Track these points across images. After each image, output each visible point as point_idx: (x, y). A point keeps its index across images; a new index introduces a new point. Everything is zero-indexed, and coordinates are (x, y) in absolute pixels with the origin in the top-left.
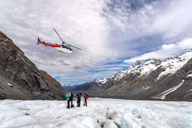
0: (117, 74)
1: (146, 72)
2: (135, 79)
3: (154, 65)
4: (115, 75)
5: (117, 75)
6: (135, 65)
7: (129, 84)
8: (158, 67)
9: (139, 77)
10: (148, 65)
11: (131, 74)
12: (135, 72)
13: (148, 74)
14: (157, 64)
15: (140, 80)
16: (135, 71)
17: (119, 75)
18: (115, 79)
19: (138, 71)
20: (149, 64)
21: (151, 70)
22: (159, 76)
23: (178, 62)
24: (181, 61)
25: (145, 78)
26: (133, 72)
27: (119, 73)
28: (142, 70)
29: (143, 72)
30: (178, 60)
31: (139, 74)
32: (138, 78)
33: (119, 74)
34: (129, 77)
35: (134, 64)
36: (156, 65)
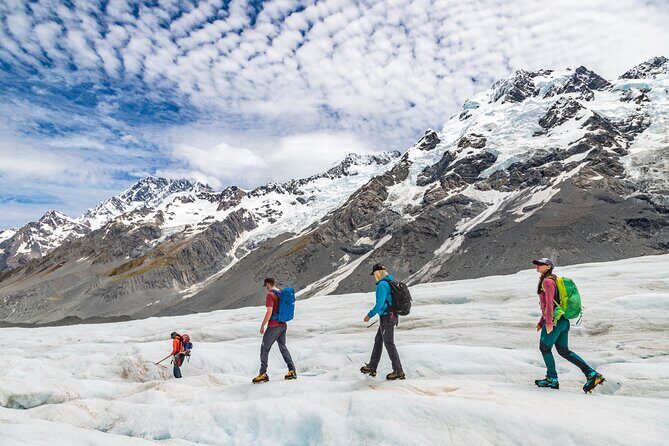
0: (32, 224)
1: (186, 227)
2: (135, 252)
3: (216, 205)
4: (25, 232)
5: (33, 229)
6: (124, 200)
7: (104, 268)
8: (229, 211)
9: (153, 243)
10: (189, 201)
11: (116, 231)
12: (134, 221)
13: (195, 232)
14: (226, 200)
15: (159, 253)
16: (137, 218)
17: (46, 234)
18: (22, 249)
19: (150, 218)
20: (196, 198)
21: (206, 221)
22: (235, 244)
23: (294, 203)
24: (302, 201)
25: (184, 247)
26: (126, 222)
27: (49, 222)
28: (166, 216)
29: (170, 226)
30: (293, 198)
31: (151, 231)
32: (147, 246)
33: (46, 227)
34: (105, 242)
35: (124, 197)
36: (223, 206)
